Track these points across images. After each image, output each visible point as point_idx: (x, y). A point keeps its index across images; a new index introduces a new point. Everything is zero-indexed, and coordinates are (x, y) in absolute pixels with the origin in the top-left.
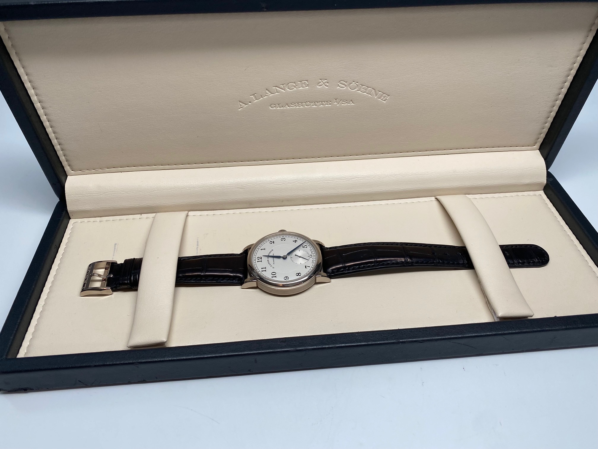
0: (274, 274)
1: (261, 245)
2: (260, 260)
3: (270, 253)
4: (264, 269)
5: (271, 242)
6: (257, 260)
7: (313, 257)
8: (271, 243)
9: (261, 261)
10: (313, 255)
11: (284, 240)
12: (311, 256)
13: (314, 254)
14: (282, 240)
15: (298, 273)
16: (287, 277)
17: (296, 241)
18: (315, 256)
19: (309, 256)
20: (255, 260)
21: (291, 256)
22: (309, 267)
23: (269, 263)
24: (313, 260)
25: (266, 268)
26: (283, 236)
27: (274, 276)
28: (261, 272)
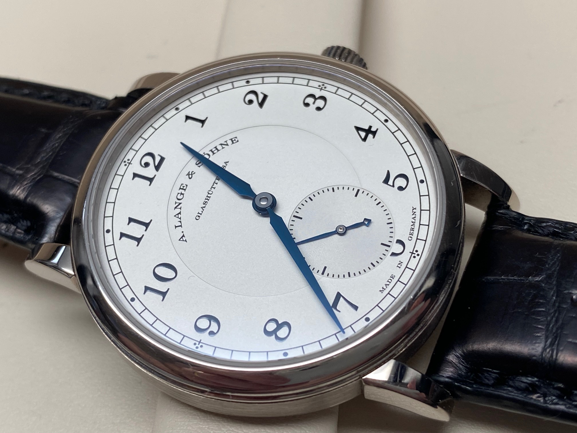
0: (165, 275)
2: (150, 172)
4: (136, 230)
5: (252, 97)
6: (134, 168)
8: (250, 102)
9: (151, 180)
11: (319, 109)
12: (398, 248)
13: (420, 246)
14: (307, 105)
15: (280, 323)
16: (212, 322)
17: (370, 136)
18: (418, 255)
19: (389, 244)
20: (130, 163)
21: (298, 210)
22: (356, 308)
23: (179, 207)
24: (393, 277)
25: (147, 225)
26: (326, 85)
27: (161, 286)
28: (117, 236)
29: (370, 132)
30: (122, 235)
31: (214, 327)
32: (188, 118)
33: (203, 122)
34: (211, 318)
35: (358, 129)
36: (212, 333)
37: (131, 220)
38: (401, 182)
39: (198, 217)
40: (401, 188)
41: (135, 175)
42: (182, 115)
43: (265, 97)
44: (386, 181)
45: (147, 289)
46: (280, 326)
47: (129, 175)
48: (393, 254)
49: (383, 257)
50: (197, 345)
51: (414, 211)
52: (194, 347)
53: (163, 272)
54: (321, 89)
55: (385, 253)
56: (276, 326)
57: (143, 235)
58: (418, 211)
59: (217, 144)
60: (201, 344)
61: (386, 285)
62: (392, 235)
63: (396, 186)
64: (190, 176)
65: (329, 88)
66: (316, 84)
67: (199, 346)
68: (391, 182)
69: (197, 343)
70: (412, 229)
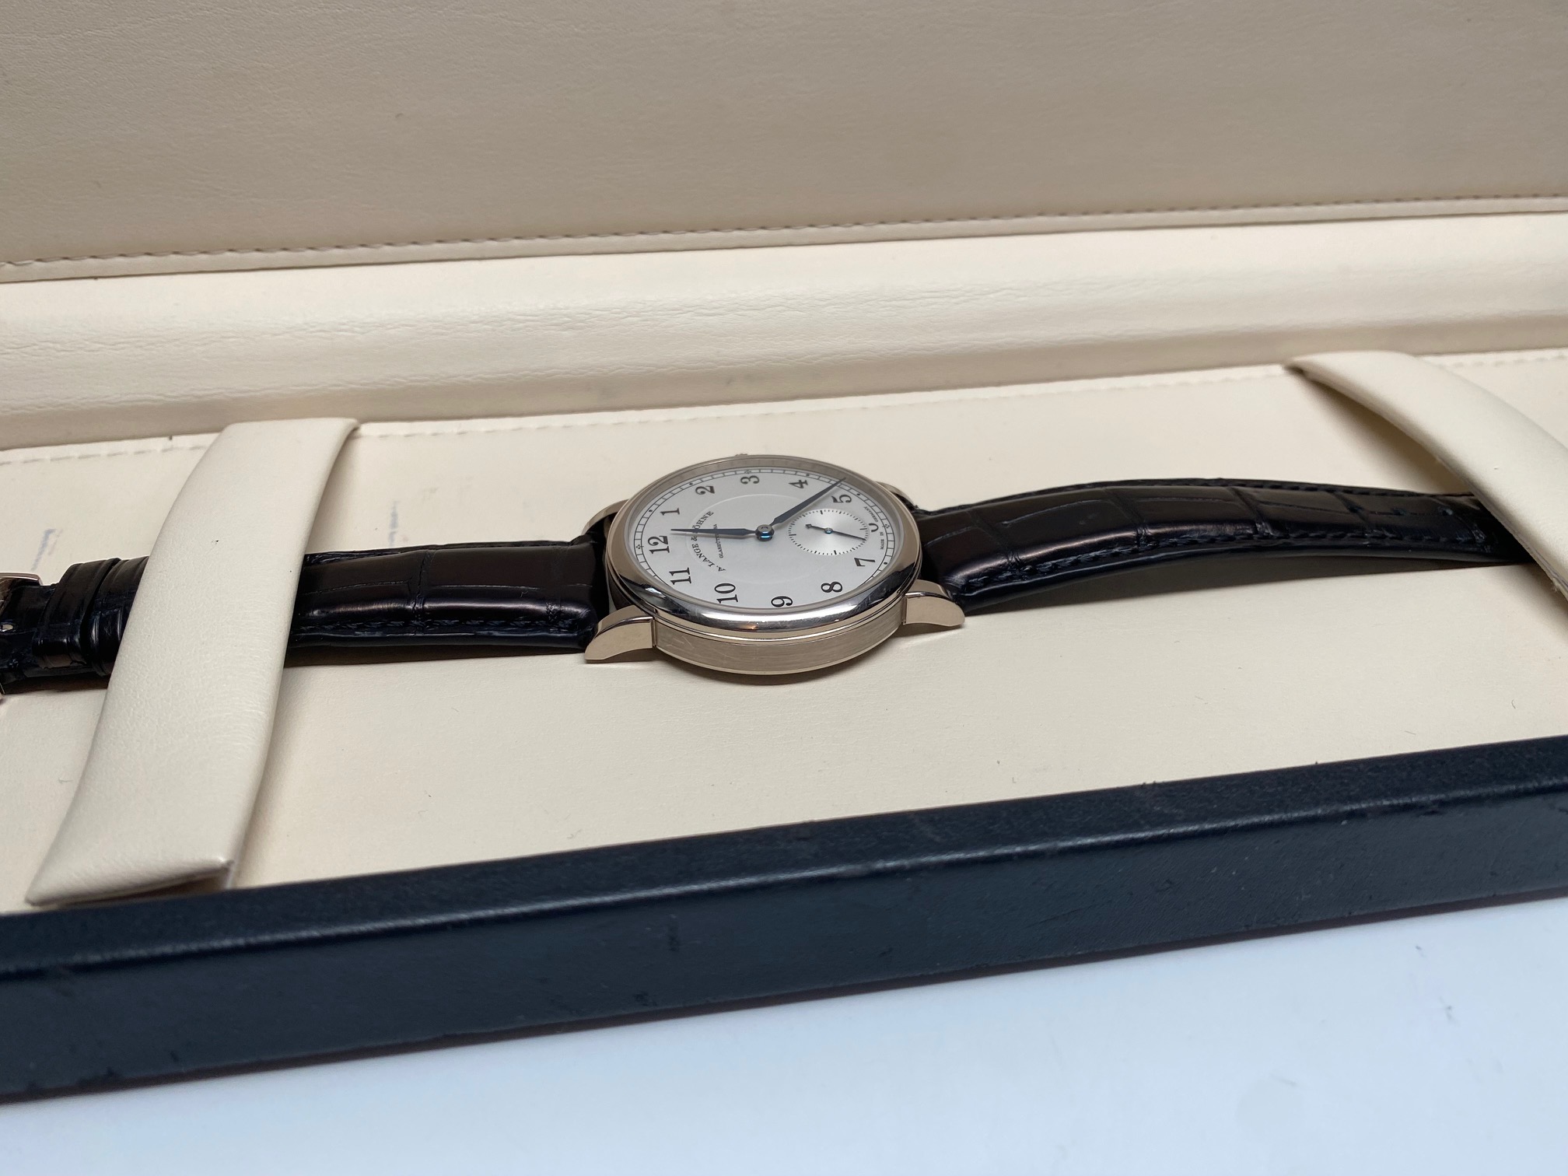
0: (726, 590)
1: (662, 500)
2: (661, 546)
3: (700, 522)
4: (685, 576)
5: (699, 491)
6: (647, 548)
7: (881, 529)
8: (703, 493)
9: (667, 549)
10: (880, 524)
11: (755, 482)
12: (874, 528)
13: (886, 522)
14: (746, 483)
15: (830, 585)
16: (784, 600)
17: (803, 484)
18: (889, 527)
19: (865, 527)
20: (641, 547)
21: (790, 529)
22: (874, 561)
23: (702, 556)
24: (883, 540)
25: (688, 571)
26: (751, 472)
27: (729, 595)
28: (670, 583)
29: (800, 483)
30: (674, 582)
31: (787, 601)
32: (663, 513)
33: (678, 511)
34: (780, 598)
35: (793, 484)
36: (788, 604)
37: (672, 573)
38: (844, 499)
39: (721, 556)
40: (848, 502)
41: (652, 551)
42: (657, 514)
43: (712, 488)
44: (835, 501)
45: (720, 600)
46: (832, 586)
47: (647, 552)
48: (873, 531)
49: (867, 534)
51: (867, 508)
53: (723, 589)
54: (749, 474)
57: (689, 577)
58: (869, 508)
62: (863, 523)
66: (744, 473)
68: (839, 501)
70: (874, 517)
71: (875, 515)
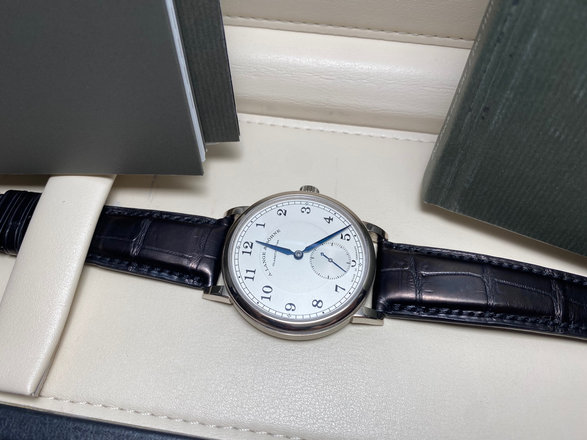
1: (260, 214)
2: (249, 250)
3: (272, 236)
4: (251, 275)
6: (242, 249)
7: (357, 266)
8: (280, 214)
9: (250, 253)
10: (357, 262)
11: (308, 213)
12: (353, 264)
13: (361, 261)
14: (303, 212)
15: (318, 301)
16: (292, 306)
17: (331, 221)
18: (361, 265)
19: (349, 262)
20: (239, 248)
21: (312, 255)
22: (344, 290)
23: (265, 262)
24: (355, 275)
25: (254, 272)
26: (308, 203)
27: (268, 295)
28: (244, 278)
29: (330, 219)
30: (246, 278)
31: (293, 308)
32: (257, 225)
34: (291, 304)
35: (325, 219)
36: (293, 310)
37: (247, 271)
38: (347, 237)
39: (274, 265)
40: (348, 240)
41: (243, 252)
42: (255, 224)
43: (286, 211)
44: (342, 238)
45: (262, 297)
46: (318, 302)
47: (241, 253)
48: (353, 266)
49: (349, 268)
50: (289, 316)
51: (355, 248)
52: (288, 317)
53: (267, 289)
54: (307, 205)
55: (349, 266)
56: (316, 303)
57: (254, 276)
58: (357, 248)
59: (272, 234)
60: (290, 315)
61: (353, 278)
62: (350, 259)
63: (346, 239)
64: (265, 249)
65: (310, 204)
66: (304, 203)
67: (290, 316)
68: (344, 238)
69: (289, 315)
70: (357, 255)
71: (358, 253)
